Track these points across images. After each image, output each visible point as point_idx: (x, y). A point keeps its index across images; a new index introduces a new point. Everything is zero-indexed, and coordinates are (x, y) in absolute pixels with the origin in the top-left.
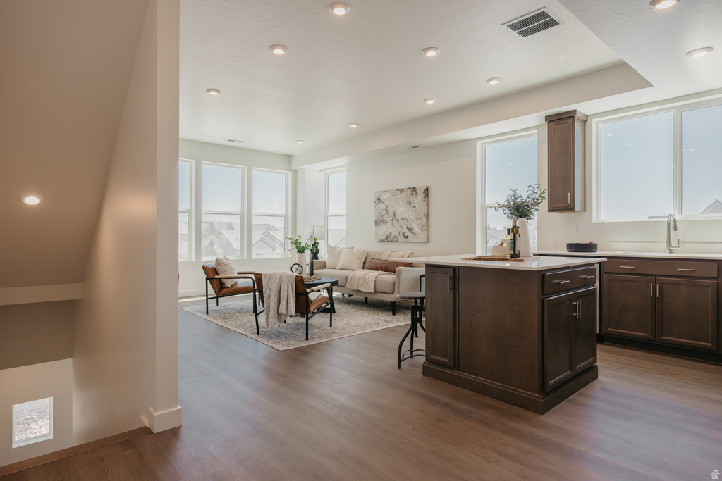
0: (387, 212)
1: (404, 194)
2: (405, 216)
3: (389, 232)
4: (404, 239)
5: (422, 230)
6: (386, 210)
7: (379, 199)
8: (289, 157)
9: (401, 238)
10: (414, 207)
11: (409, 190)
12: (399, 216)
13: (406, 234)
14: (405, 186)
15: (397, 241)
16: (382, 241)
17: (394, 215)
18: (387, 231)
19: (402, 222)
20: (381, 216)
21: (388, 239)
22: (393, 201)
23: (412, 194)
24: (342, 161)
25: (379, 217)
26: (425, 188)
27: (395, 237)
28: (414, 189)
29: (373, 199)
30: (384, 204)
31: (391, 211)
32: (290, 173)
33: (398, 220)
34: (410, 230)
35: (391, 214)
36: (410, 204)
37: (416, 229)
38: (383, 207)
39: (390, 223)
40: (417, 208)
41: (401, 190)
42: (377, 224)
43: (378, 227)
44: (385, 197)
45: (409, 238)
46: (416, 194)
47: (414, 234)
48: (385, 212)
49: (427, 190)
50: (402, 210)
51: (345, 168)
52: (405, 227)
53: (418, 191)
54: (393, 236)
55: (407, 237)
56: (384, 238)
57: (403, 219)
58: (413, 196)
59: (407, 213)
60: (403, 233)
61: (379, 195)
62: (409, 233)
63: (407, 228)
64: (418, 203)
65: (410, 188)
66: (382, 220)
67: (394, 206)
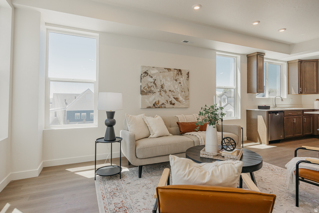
0: (155, 84)
1: (171, 72)
2: (172, 89)
3: (157, 100)
4: (172, 106)
5: (185, 100)
6: (154, 83)
7: (145, 73)
9: (168, 105)
10: (180, 83)
11: (176, 71)
12: (166, 88)
13: (173, 102)
14: (172, 67)
15: (165, 107)
16: (149, 107)
17: (162, 87)
18: (154, 99)
19: (170, 94)
20: (149, 87)
21: (156, 106)
22: (161, 76)
25: (146, 87)
26: (188, 71)
27: (163, 104)
28: (180, 70)
29: (139, 72)
30: (152, 77)
31: (159, 83)
33: (165, 92)
34: (177, 99)
35: (159, 87)
36: (176, 80)
37: (181, 98)
38: (151, 80)
39: (158, 94)
40: (182, 84)
41: (169, 70)
43: (145, 96)
44: (152, 72)
45: (175, 105)
46: (181, 74)
47: (180, 102)
48: (152, 84)
50: (169, 84)
51: (98, 35)
52: (172, 97)
53: (182, 72)
54: (160, 103)
55: (174, 104)
56: (152, 105)
57: (170, 91)
58: (179, 75)
59: (174, 87)
60: (170, 102)
61: (147, 69)
62: (176, 101)
63: (174, 98)
64: (183, 80)
65: (176, 69)
66: (149, 90)
67: (163, 80)
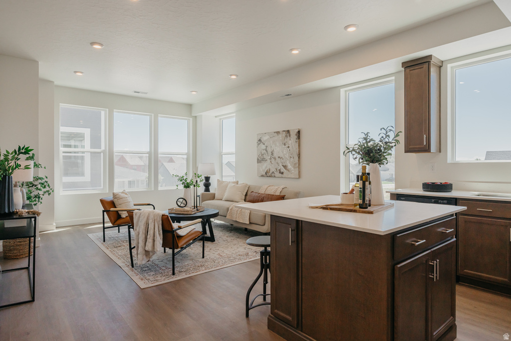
0: (267, 151)
1: (280, 136)
2: (281, 155)
3: (268, 168)
4: (280, 175)
5: (295, 168)
7: (260, 140)
8: (190, 106)
9: (277, 174)
10: (288, 147)
11: (284, 133)
12: (275, 155)
13: (282, 171)
14: (280, 130)
15: (275, 177)
16: (262, 176)
17: (272, 154)
18: (266, 167)
19: (278, 160)
20: (262, 155)
21: (267, 174)
22: (271, 142)
23: (286, 136)
24: (231, 109)
25: (260, 155)
26: (297, 131)
27: (273, 173)
28: (288, 131)
29: (256, 140)
30: (264, 144)
31: (269, 150)
32: (191, 119)
33: (275, 159)
34: (285, 167)
35: (270, 153)
36: (285, 145)
37: (290, 166)
38: (263, 147)
39: (269, 161)
40: (291, 148)
41: (278, 133)
42: (259, 161)
43: (259, 164)
44: (265, 138)
45: (284, 174)
46: (290, 136)
47: (288, 170)
48: (265, 151)
49: (299, 132)
50: (279, 150)
51: (235, 114)
52: (281, 165)
53: (291, 133)
54: (271, 172)
55: (282, 173)
56: (264, 174)
57: (279, 157)
58: (287, 137)
59: (283, 152)
60: (279, 170)
61: (261, 136)
62: (284, 170)
63: (283, 166)
64: (292, 143)
65: (284, 131)
66: (262, 158)
67: (272, 146)
